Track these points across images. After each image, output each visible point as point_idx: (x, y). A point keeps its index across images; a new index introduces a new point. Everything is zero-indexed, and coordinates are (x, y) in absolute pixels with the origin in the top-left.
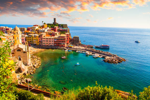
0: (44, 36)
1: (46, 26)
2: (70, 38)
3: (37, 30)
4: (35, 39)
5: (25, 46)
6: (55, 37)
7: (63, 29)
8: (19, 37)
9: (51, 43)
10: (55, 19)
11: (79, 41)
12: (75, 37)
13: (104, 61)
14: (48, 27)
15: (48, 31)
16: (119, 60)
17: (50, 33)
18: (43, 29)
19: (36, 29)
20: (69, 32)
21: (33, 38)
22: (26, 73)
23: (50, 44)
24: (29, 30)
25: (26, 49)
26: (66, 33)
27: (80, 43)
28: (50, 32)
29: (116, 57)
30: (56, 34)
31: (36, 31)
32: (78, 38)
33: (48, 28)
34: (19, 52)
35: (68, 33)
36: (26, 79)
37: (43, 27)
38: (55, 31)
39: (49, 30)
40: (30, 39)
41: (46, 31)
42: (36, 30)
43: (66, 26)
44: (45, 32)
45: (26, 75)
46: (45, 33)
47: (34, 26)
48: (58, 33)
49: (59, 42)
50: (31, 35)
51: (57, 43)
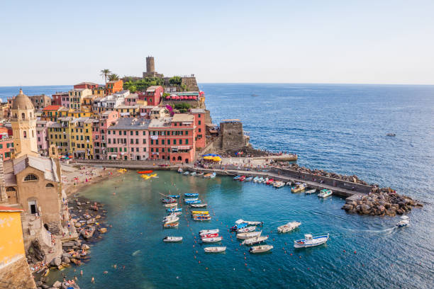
0: (114, 124)
1: (118, 86)
2: (207, 128)
3: (88, 102)
4: (79, 134)
5: (49, 161)
6: (151, 126)
7: (181, 94)
8: (30, 130)
9: (138, 150)
10: (150, 61)
11: (241, 138)
12: (227, 125)
14: (126, 88)
15: (124, 103)
16: (401, 206)
17: (134, 110)
18: (110, 97)
19: (82, 97)
21: (75, 130)
22: (58, 262)
23: (135, 154)
24: (60, 104)
25: (52, 172)
26: (193, 111)
27: (247, 145)
28: (135, 107)
30: (157, 112)
31: (84, 107)
32: (239, 125)
33: (127, 94)
34: (31, 184)
35: (199, 110)
37: (108, 90)
38: (151, 103)
39: (130, 100)
40: (63, 137)
41: (119, 103)
42: (85, 101)
43: (192, 80)
44: (116, 106)
45: (58, 269)
46: (115, 113)
47: (77, 89)
48: (162, 110)
49: (169, 143)
50: (65, 122)
51: (161, 146)
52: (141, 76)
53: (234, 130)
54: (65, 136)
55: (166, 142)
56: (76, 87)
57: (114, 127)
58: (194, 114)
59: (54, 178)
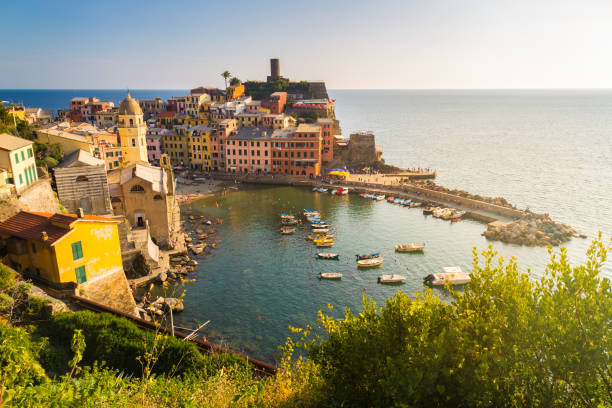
0: (233, 133)
1: (239, 90)
2: (336, 141)
3: (206, 109)
4: (196, 144)
5: (159, 171)
6: (273, 136)
7: (307, 101)
8: (140, 138)
9: (259, 162)
10: (274, 64)
11: (373, 151)
12: (357, 137)
14: (247, 94)
15: (245, 111)
17: (256, 119)
18: (229, 104)
19: (200, 104)
20: (332, 115)
21: (191, 140)
22: (164, 277)
23: (256, 166)
24: (176, 110)
25: (161, 183)
26: (320, 120)
27: (380, 159)
28: (257, 115)
30: (281, 122)
31: (202, 114)
32: (371, 139)
33: (249, 101)
34: (136, 196)
35: (327, 120)
36: (161, 299)
37: (228, 95)
38: (274, 111)
39: (251, 107)
40: (178, 146)
41: (239, 110)
42: (202, 107)
43: (320, 89)
44: (235, 114)
45: (162, 284)
46: (235, 121)
47: (195, 95)
48: (286, 120)
49: (292, 155)
50: (181, 131)
51: (283, 159)
52: (265, 81)
53: (365, 143)
54: (181, 146)
55: (290, 155)
56: (193, 91)
57: (233, 137)
58: (321, 125)
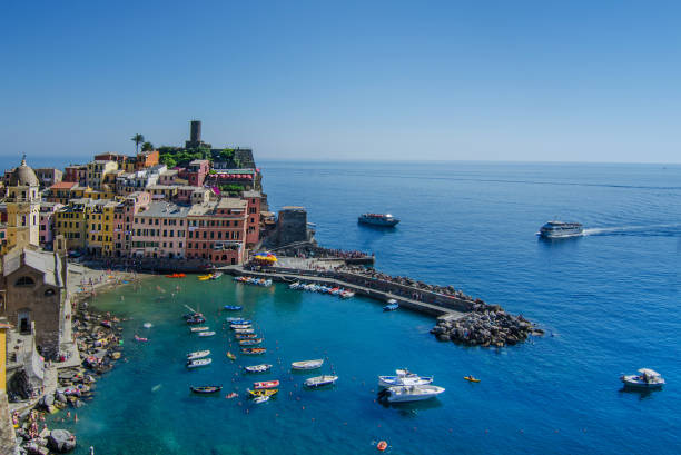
0: (143, 209)
1: (152, 158)
2: (262, 217)
3: (111, 178)
4: (97, 222)
5: (53, 257)
6: (191, 213)
7: (232, 171)
8: (31, 215)
9: (171, 244)
10: (195, 126)
11: (305, 231)
12: (287, 214)
13: (438, 335)
14: (161, 161)
15: (159, 182)
17: (171, 191)
18: (141, 174)
19: (105, 172)
20: (259, 187)
21: (91, 217)
22: (50, 401)
23: (168, 250)
24: (74, 181)
25: (56, 274)
26: (246, 194)
27: (312, 240)
28: (172, 187)
29: (493, 313)
30: (200, 196)
31: (106, 186)
32: (302, 216)
33: (163, 170)
34: (26, 291)
35: (253, 194)
36: (46, 432)
37: (137, 162)
38: (193, 182)
39: (166, 177)
40: (74, 226)
41: (152, 181)
42: (107, 177)
43: (246, 156)
44: (148, 186)
45: (48, 411)
46: (146, 194)
47: (98, 162)
48: (207, 193)
49: (212, 236)
50: (79, 206)
51: (201, 240)
52: (184, 146)
53: (296, 221)
54: (77, 225)
55: (209, 235)
56: (97, 158)
57: (143, 214)
58: (246, 199)
59: (57, 282)
